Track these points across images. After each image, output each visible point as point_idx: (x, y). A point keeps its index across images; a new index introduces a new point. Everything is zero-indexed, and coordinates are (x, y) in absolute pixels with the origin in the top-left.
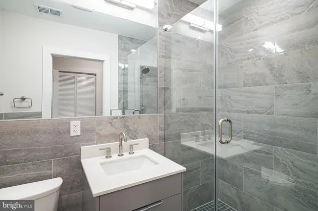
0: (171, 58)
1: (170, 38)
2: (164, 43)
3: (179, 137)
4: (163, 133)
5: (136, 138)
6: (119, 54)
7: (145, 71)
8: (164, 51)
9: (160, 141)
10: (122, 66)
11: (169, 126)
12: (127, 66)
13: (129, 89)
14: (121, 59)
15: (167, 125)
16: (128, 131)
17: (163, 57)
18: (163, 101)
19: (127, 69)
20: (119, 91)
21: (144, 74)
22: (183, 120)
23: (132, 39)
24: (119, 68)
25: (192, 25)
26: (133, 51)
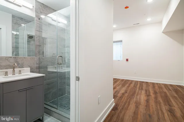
0: (42, 32)
1: (41, 23)
2: (38, 25)
3: (47, 68)
4: (38, 65)
5: (23, 68)
6: (12, 26)
7: (30, 37)
8: (38, 28)
9: (37, 69)
10: (15, 33)
11: (41, 62)
12: (18, 33)
13: (19, 47)
14: (13, 29)
15: (40, 62)
16: (18, 64)
17: (38, 31)
18: (38, 51)
19: (18, 35)
20: (12, 47)
21: (30, 39)
22: (49, 60)
23: (22, 19)
24: (13, 34)
25: (53, 19)
26: (23, 25)
